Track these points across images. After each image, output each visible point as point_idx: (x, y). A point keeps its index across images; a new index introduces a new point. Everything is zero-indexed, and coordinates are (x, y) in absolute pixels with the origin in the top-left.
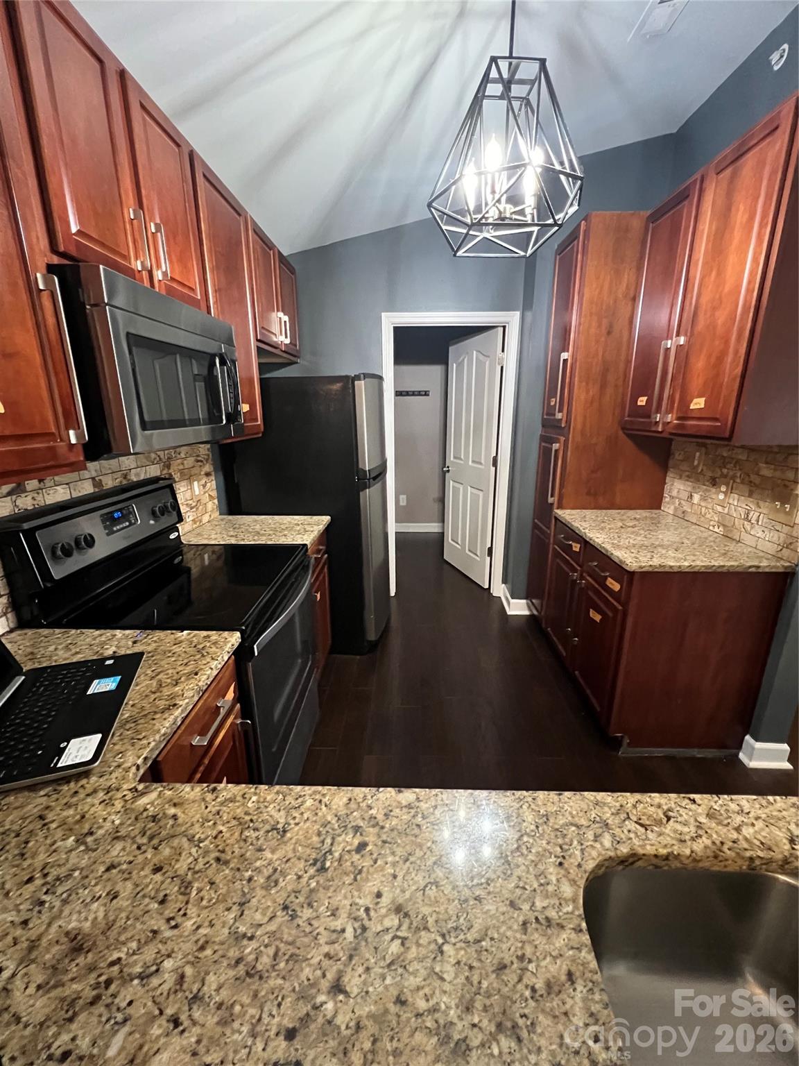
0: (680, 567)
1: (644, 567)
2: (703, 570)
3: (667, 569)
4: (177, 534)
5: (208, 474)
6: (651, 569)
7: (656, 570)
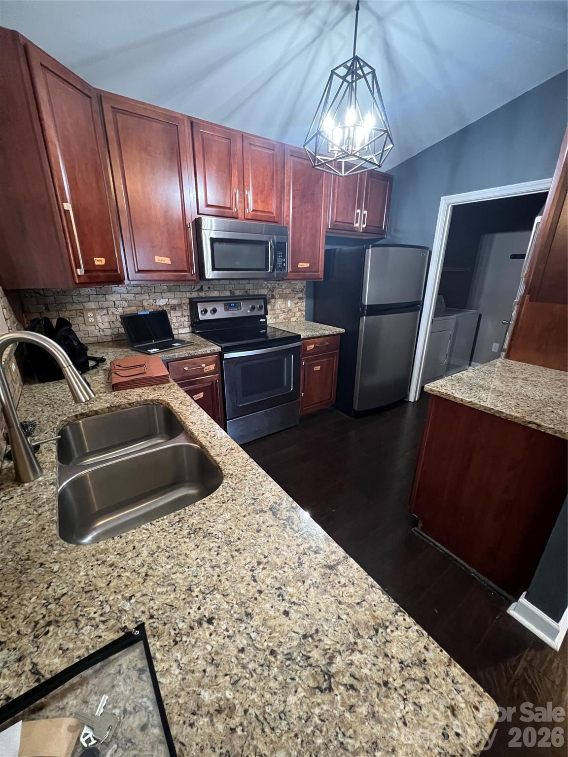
0: (462, 400)
1: (434, 391)
2: (482, 409)
3: (451, 399)
4: (265, 320)
5: (300, 298)
6: (438, 395)
7: (442, 396)
